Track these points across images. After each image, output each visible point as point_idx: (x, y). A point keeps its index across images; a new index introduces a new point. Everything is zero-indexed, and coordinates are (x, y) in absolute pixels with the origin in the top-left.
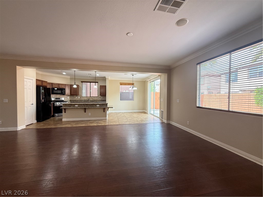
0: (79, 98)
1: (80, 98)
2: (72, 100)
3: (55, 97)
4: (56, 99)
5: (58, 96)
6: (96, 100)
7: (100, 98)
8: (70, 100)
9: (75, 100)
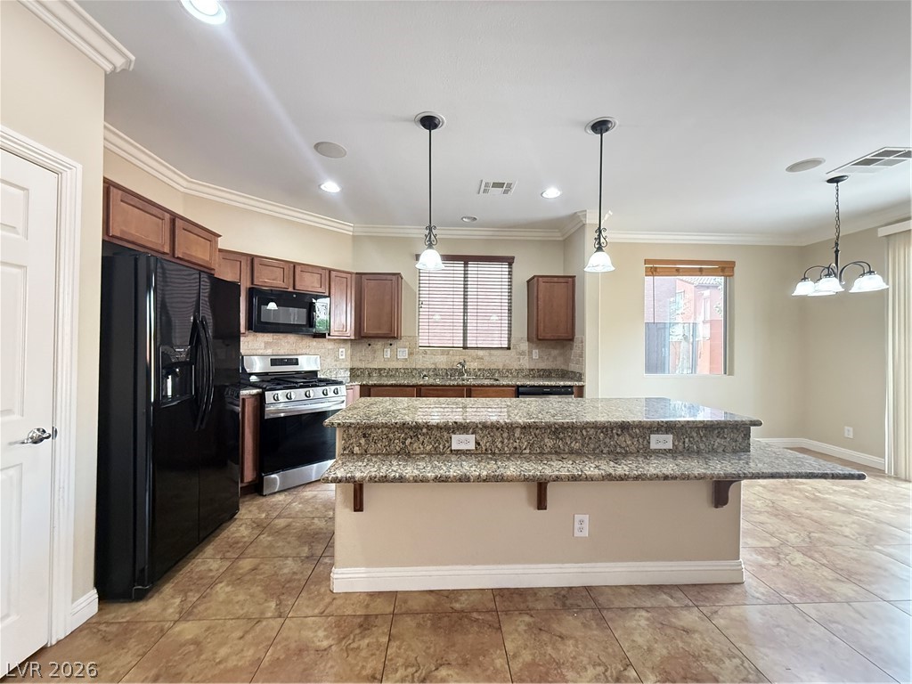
0: (403, 354)
1: (410, 354)
2: (363, 370)
3: (269, 351)
4: (274, 362)
5: (285, 345)
6: (501, 367)
7: (527, 357)
8: (349, 367)
9: (380, 370)
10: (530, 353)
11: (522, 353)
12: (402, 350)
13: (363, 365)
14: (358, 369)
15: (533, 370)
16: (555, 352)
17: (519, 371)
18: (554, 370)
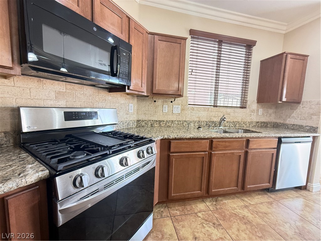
0: (177, 109)
6: (240, 120)
7: (255, 114)
8: (136, 119)
9: (160, 121)
10: (258, 111)
11: (253, 111)
12: (177, 106)
13: (146, 118)
14: (143, 121)
15: (258, 122)
16: (271, 111)
17: (251, 123)
18: (270, 123)
